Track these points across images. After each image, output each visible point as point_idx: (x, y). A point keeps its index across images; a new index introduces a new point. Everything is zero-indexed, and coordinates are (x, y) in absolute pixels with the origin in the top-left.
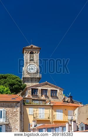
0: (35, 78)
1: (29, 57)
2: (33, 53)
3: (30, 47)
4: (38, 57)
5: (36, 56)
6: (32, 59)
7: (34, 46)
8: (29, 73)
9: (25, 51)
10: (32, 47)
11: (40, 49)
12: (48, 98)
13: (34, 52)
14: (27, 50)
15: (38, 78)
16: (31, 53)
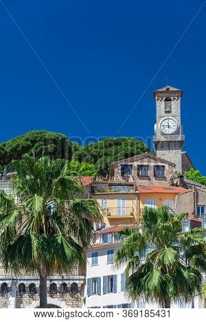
0: (175, 142)
1: (163, 106)
2: (170, 100)
3: (164, 89)
4: (179, 106)
5: (176, 105)
6: (168, 110)
7: (172, 89)
8: (163, 134)
9: (157, 98)
10: (168, 90)
11: (182, 92)
12: (150, 179)
13: (172, 98)
14: (160, 95)
15: (179, 141)
16: (166, 100)
